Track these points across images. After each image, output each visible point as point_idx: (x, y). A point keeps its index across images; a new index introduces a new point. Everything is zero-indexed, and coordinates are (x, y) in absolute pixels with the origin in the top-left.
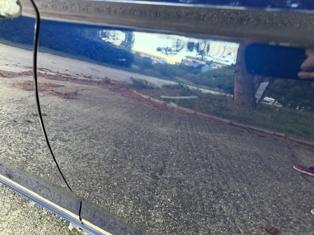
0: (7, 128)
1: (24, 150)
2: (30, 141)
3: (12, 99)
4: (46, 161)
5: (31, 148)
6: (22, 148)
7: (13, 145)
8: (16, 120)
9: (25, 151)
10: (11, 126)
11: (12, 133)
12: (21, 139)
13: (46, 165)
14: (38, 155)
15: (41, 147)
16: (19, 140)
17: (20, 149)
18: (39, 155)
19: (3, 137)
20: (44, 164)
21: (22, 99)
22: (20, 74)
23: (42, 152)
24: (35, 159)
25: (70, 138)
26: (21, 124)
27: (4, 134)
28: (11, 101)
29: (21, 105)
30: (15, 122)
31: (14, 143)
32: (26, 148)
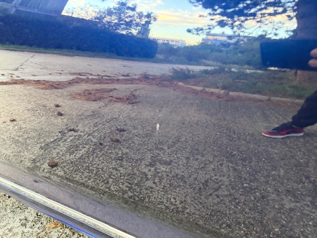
0: (95, 155)
1: (127, 186)
2: (130, 169)
3: (83, 114)
4: (165, 201)
5: (136, 182)
6: (123, 184)
7: (111, 180)
8: (102, 142)
9: (130, 188)
10: (97, 151)
11: (103, 162)
12: (117, 170)
13: (167, 208)
14: (149, 191)
15: (149, 177)
16: (115, 172)
17: (121, 186)
18: (151, 192)
19: (95, 172)
20: (164, 207)
21: (93, 112)
23: (154, 186)
24: (147, 200)
25: (172, 159)
26: (110, 146)
27: (95, 166)
28: (83, 117)
29: (96, 121)
31: (110, 177)
32: (130, 184)
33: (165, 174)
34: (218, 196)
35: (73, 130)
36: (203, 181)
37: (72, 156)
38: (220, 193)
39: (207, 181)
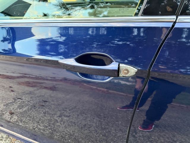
2: (49, 118)
8: (35, 105)
13: (66, 133)
16: (42, 118)
22: (18, 77)
25: (70, 115)
28: (24, 93)
30: (34, 106)
33: (66, 121)
35: (20, 99)
37: (21, 110)
38: (91, 129)
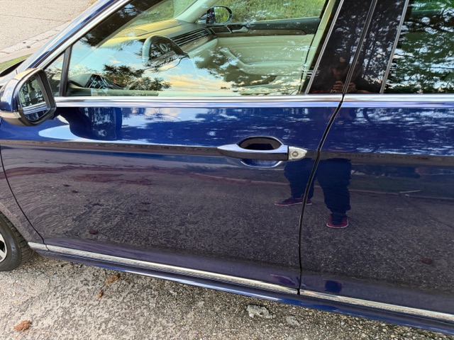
33: (194, 230)
34: (235, 239)
35: (98, 204)
36: (225, 231)
37: (109, 224)
38: (237, 237)
39: (227, 232)
